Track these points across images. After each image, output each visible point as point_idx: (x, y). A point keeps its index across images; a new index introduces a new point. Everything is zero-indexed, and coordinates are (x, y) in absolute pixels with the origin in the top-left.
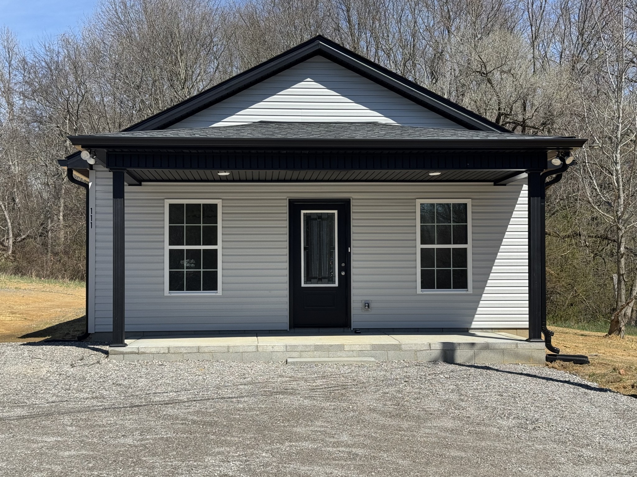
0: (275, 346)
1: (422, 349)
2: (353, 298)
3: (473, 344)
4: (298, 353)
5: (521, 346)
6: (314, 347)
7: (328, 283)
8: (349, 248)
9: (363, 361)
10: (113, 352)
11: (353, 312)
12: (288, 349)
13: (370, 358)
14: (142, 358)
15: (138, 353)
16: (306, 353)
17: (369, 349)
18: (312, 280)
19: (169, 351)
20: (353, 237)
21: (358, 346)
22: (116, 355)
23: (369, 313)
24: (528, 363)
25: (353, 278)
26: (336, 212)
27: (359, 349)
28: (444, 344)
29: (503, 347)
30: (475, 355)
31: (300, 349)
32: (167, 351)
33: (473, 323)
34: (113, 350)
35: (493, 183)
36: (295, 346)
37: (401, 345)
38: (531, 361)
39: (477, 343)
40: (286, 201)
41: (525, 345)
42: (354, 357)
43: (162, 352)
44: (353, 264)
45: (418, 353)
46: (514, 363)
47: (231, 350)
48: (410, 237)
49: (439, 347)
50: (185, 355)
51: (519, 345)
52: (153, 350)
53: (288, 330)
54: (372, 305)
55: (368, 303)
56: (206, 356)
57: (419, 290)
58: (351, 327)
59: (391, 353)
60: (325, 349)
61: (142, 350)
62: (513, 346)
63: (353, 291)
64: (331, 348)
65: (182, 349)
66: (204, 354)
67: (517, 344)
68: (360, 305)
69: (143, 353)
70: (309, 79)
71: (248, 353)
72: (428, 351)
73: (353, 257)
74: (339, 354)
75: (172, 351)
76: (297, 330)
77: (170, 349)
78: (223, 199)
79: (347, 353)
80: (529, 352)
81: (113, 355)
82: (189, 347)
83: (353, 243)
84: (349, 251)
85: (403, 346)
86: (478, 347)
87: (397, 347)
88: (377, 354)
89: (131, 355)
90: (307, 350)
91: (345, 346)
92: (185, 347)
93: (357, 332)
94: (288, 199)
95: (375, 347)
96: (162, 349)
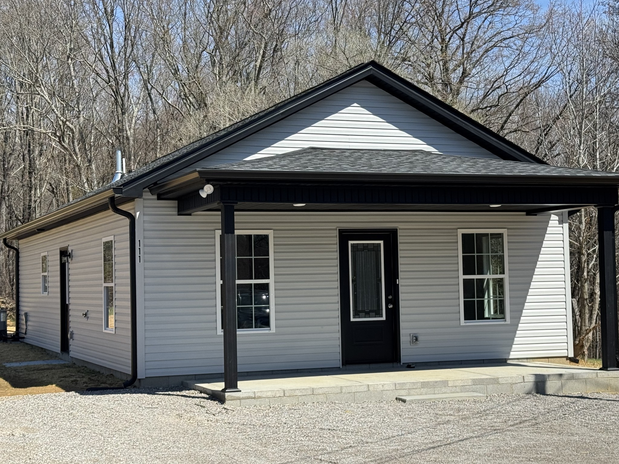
0: (385, 384)
1: (517, 382)
2: (402, 332)
3: (561, 375)
4: (407, 391)
5: (600, 375)
6: (421, 385)
7: (375, 317)
8: (397, 280)
9: (475, 397)
10: (229, 398)
11: (402, 346)
12: (397, 386)
13: (472, 393)
14: (258, 403)
15: (254, 398)
16: (414, 390)
17: (470, 384)
18: (361, 314)
19: (284, 394)
20: (401, 268)
21: (460, 381)
22: (233, 401)
23: (417, 347)
24: (607, 391)
25: (402, 310)
26: (381, 242)
27: (461, 385)
28: (536, 375)
29: (586, 376)
30: (562, 386)
31: (408, 386)
32: (282, 395)
33: (511, 353)
34: (229, 396)
35: (525, 213)
36: (404, 384)
37: (498, 378)
38: (609, 389)
39: (564, 374)
40: (335, 231)
41: (603, 374)
42: (457, 392)
43: (278, 395)
44: (401, 296)
45: (514, 386)
46: (595, 391)
47: (344, 391)
48: (453, 267)
49: (532, 379)
50: (300, 398)
51: (599, 375)
52: (269, 394)
53: (341, 367)
54: (420, 338)
55: (416, 337)
56: (321, 398)
57: (463, 321)
58: (400, 362)
59: (490, 387)
60: (431, 386)
61: (258, 395)
62: (594, 375)
63: (402, 325)
64: (436, 384)
65: (297, 391)
66: (318, 396)
67: (597, 373)
68: (408, 339)
69: (260, 397)
70: (355, 105)
71: (360, 393)
72: (522, 384)
73: (401, 289)
74: (444, 390)
75: (287, 394)
76: (349, 367)
77: (286, 392)
78: (274, 230)
79: (451, 388)
80: (607, 380)
81: (230, 401)
82: (303, 389)
83: (401, 275)
84: (398, 283)
85: (500, 380)
86: (565, 377)
87: (495, 381)
88: (477, 388)
89: (248, 400)
90: (414, 387)
91: (449, 382)
92: (300, 389)
93: (410, 367)
94: (338, 229)
95: (476, 382)
96: (277, 392)
